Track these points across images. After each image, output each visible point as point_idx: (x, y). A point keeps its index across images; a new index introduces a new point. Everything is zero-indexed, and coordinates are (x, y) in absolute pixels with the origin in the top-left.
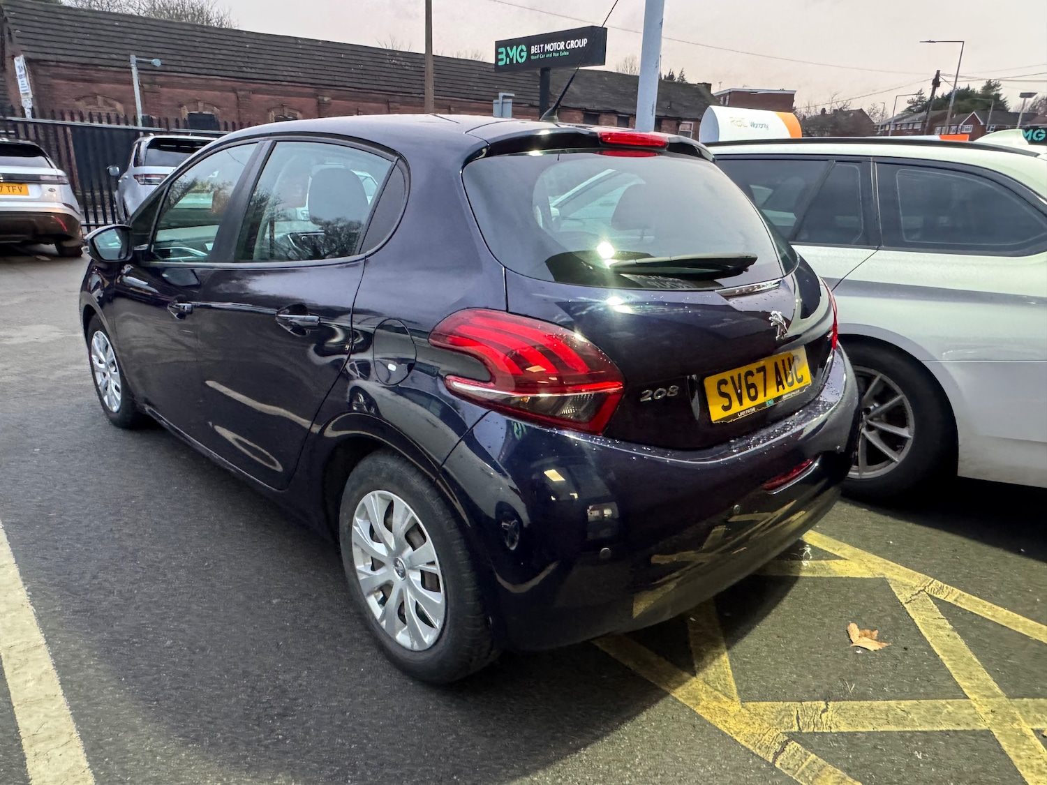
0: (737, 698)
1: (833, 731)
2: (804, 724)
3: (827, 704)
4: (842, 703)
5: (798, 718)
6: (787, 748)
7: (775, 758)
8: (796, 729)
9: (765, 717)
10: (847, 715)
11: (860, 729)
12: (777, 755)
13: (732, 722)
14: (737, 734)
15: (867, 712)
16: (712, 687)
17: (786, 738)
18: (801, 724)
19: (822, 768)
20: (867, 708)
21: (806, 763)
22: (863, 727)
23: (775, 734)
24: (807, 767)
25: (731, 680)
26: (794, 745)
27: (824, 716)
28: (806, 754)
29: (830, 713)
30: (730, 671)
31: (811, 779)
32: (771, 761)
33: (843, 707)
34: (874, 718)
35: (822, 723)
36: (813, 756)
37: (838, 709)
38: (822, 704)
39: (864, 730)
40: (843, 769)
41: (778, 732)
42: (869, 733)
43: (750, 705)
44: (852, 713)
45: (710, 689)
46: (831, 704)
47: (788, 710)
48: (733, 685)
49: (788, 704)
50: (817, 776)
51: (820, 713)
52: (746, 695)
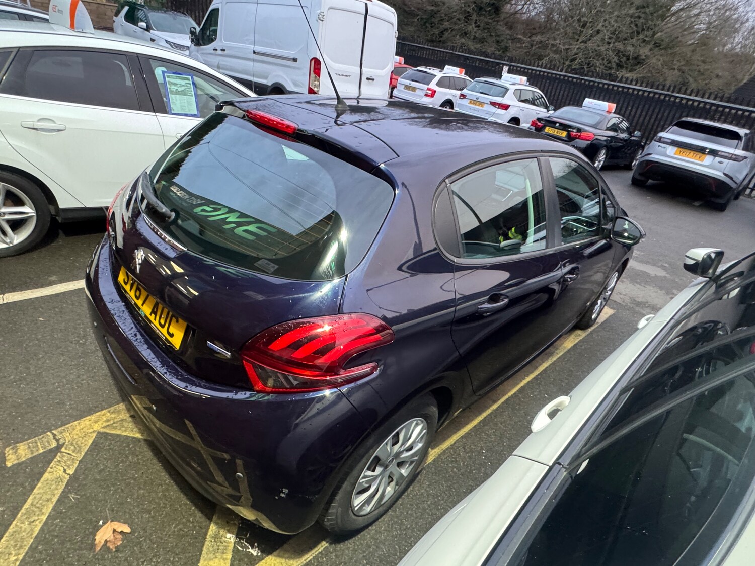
0: (102, 430)
1: (49, 469)
2: (64, 456)
3: (69, 474)
4: (65, 484)
5: (69, 454)
6: (54, 441)
7: (53, 434)
8: (63, 450)
9: (81, 439)
10: (54, 482)
11: (39, 485)
12: (54, 435)
13: (87, 423)
14: (79, 423)
15: (49, 496)
16: (117, 422)
17: (61, 443)
18: (65, 454)
19: (32, 452)
20: (51, 499)
21: (40, 446)
22: (40, 488)
23: (67, 439)
24: (37, 446)
25: (118, 432)
26: (54, 444)
27: (62, 469)
28: (45, 448)
29: (61, 472)
30: (126, 434)
31: (30, 445)
32: (53, 431)
33: (61, 483)
34: (41, 497)
35: (58, 465)
36: (41, 451)
37: (61, 479)
38: (71, 472)
39: (37, 487)
40: (23, 462)
41: (67, 441)
42: (33, 488)
43: (94, 435)
44: (53, 487)
45: (116, 420)
46: (68, 477)
47: (79, 451)
48: (114, 432)
49: (83, 454)
50: (29, 447)
51: (65, 468)
52: (101, 436)
